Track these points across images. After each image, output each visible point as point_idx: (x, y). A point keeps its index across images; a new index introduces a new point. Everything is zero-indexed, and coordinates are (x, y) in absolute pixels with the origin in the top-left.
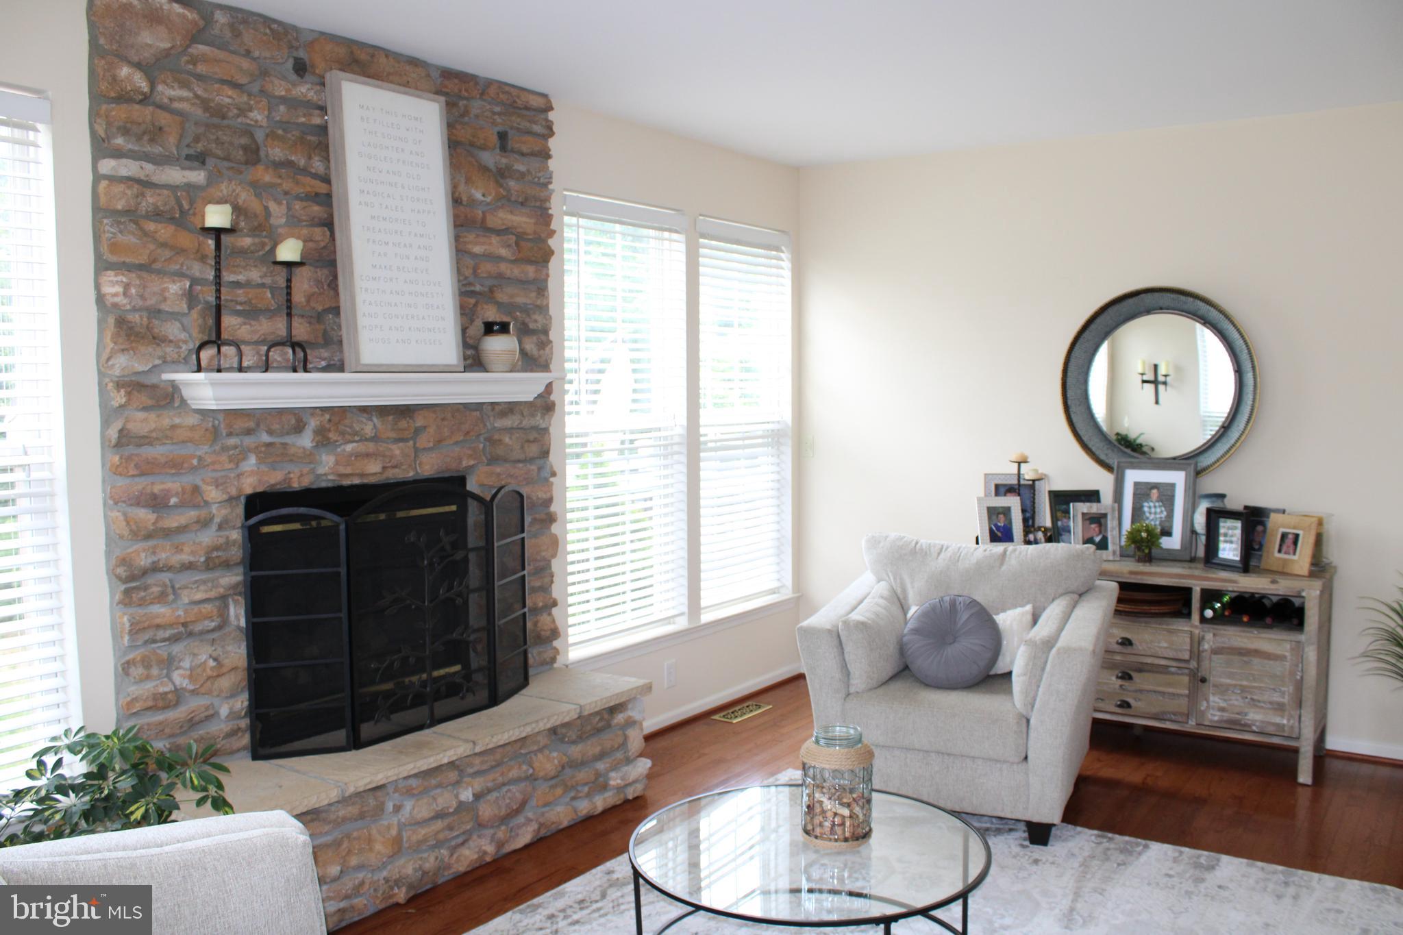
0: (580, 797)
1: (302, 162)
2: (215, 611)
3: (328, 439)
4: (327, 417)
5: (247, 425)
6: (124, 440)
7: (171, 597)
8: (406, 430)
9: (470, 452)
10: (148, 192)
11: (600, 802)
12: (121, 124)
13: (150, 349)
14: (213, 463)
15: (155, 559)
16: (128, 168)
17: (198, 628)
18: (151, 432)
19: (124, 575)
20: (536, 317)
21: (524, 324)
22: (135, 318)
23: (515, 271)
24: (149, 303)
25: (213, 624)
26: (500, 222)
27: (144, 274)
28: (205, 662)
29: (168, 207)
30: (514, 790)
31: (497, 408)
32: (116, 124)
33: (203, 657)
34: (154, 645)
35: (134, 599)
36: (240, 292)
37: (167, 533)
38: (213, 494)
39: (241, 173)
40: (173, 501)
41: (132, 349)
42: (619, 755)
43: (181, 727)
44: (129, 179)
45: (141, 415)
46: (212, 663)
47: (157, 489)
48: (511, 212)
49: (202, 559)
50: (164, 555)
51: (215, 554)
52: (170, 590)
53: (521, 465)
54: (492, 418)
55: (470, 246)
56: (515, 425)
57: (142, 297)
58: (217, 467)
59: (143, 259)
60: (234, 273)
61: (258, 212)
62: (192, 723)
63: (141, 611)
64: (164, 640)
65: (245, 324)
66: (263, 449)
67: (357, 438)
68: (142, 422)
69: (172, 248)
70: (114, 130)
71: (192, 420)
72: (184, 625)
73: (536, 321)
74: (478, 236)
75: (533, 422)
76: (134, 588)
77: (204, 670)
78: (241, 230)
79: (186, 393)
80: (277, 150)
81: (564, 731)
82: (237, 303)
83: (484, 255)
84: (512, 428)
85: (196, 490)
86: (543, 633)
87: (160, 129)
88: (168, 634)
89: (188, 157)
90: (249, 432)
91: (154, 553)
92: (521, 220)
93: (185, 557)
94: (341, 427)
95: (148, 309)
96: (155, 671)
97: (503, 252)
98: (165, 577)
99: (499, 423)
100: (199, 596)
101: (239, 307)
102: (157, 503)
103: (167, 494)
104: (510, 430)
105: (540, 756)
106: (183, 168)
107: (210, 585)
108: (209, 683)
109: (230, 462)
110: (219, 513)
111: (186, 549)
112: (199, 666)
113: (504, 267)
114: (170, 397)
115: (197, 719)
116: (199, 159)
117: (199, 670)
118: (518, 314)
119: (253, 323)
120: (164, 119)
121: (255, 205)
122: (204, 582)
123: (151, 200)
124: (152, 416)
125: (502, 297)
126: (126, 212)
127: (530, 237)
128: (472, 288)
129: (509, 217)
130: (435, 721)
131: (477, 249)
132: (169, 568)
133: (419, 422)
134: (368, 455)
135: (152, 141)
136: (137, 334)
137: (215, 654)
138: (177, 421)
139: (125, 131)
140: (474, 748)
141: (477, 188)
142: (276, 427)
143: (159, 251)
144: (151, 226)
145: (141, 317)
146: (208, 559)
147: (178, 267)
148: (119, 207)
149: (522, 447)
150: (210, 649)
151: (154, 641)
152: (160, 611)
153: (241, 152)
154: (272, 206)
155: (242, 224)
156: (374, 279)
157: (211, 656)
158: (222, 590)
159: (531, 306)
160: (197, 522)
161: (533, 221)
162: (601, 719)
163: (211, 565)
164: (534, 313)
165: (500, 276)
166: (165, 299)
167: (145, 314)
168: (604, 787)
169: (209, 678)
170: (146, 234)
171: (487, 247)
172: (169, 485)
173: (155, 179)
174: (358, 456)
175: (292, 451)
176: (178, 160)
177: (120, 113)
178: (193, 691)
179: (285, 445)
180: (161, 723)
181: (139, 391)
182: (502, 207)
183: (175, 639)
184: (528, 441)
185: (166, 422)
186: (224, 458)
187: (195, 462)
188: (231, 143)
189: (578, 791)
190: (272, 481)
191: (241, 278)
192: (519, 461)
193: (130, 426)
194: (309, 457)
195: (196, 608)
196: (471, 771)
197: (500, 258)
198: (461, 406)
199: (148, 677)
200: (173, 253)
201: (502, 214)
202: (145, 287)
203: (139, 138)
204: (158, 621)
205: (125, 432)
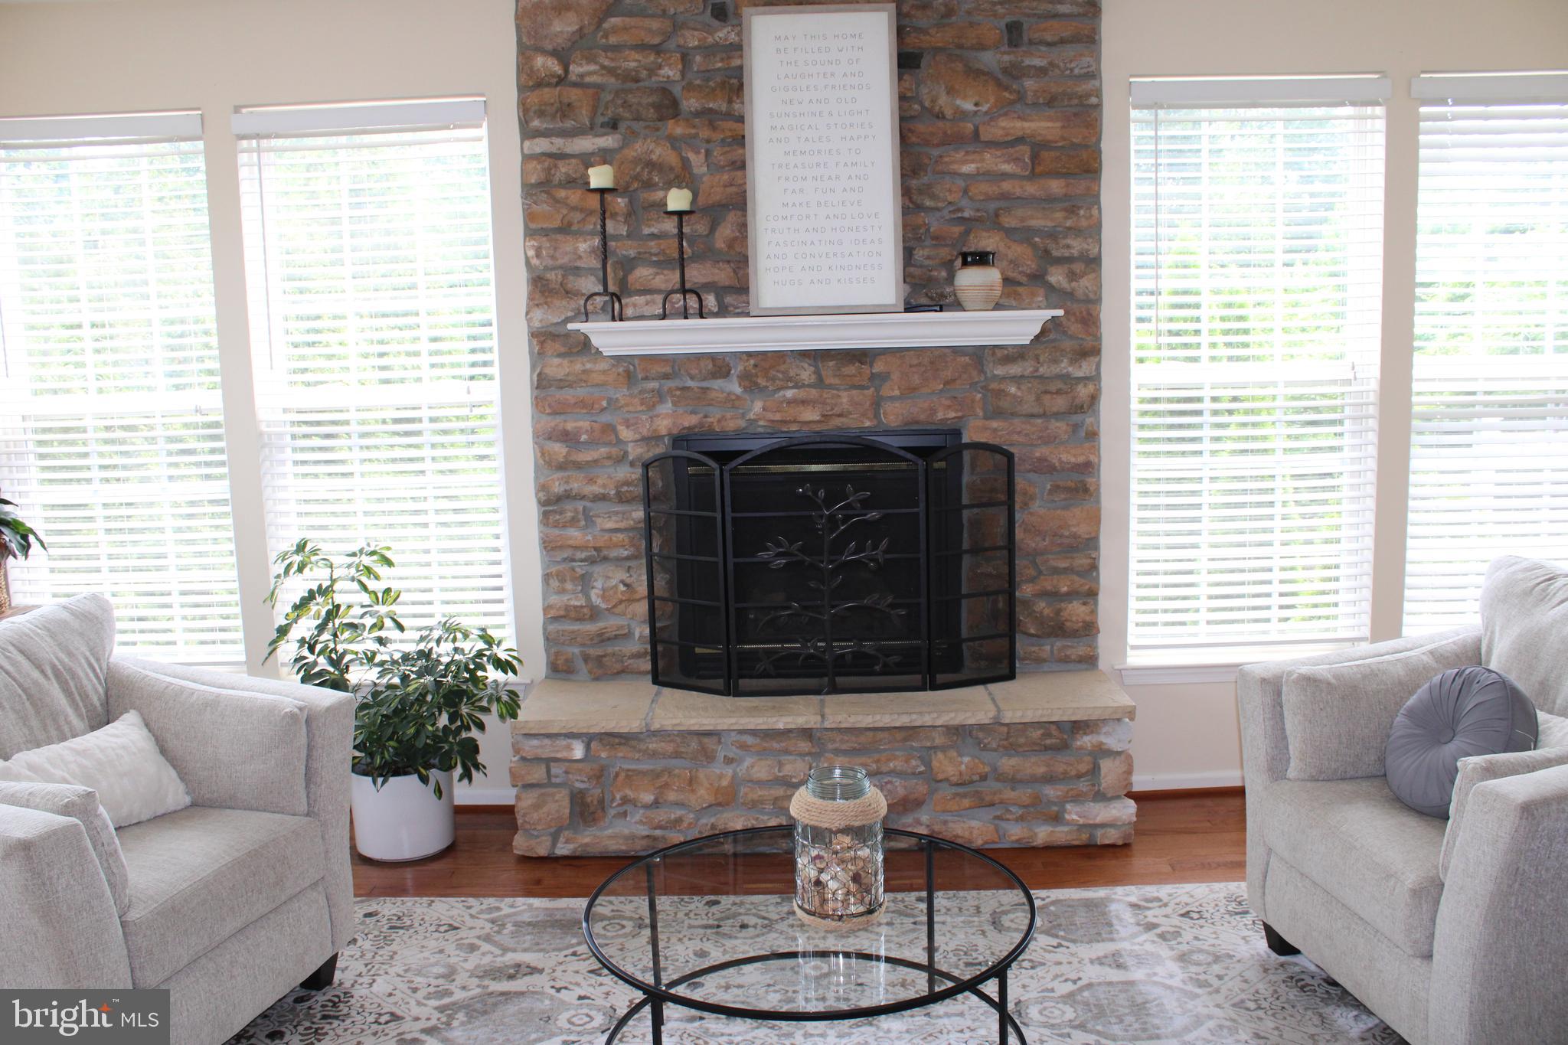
0: (1008, 820)
1: (724, 107)
2: (627, 540)
3: (756, 384)
4: (752, 362)
5: (663, 370)
6: (544, 383)
7: (583, 523)
8: (855, 376)
9: (948, 403)
10: (560, 163)
11: (1043, 834)
12: (537, 108)
13: (564, 303)
14: (627, 405)
15: (568, 488)
16: (542, 145)
17: (614, 554)
18: (568, 375)
19: (544, 498)
20: (1069, 241)
21: (1047, 252)
22: (551, 276)
23: (1031, 189)
24: (560, 262)
25: (626, 553)
26: (1000, 132)
27: (559, 237)
28: (616, 586)
29: (578, 175)
30: (897, 784)
31: (999, 353)
32: (533, 109)
33: (614, 582)
34: (574, 564)
35: (551, 521)
36: (652, 244)
37: (578, 466)
38: (625, 434)
39: (657, 130)
40: (584, 437)
41: (546, 303)
42: (1083, 786)
43: (592, 639)
44: (544, 154)
45: (557, 361)
46: (622, 588)
47: (570, 426)
48: (1021, 118)
49: (613, 492)
50: (576, 485)
51: (625, 488)
52: (581, 516)
53: (1039, 421)
54: (991, 365)
55: (955, 167)
56: (1027, 373)
57: (553, 257)
58: (631, 408)
59: (556, 224)
60: (649, 227)
61: (674, 165)
62: (602, 638)
63: (557, 532)
64: (582, 561)
65: (657, 274)
66: (678, 393)
67: (790, 384)
68: (558, 367)
69: (582, 210)
70: (531, 114)
71: (603, 366)
72: (597, 549)
73: (1068, 247)
74: (967, 153)
75: (1055, 370)
76: (551, 511)
77: (616, 593)
78: (656, 184)
79: (595, 341)
80: (693, 100)
81: (981, 735)
82: (651, 254)
83: (978, 174)
84: (1022, 376)
85: (610, 428)
86: (1068, 624)
87: (569, 105)
88: (583, 555)
89: (603, 125)
90: (666, 376)
91: (567, 482)
92: (1043, 126)
93: (596, 489)
94: (772, 373)
95: (561, 267)
96: (569, 586)
97: (1007, 168)
98: (580, 505)
99: (1000, 371)
100: (610, 525)
101: (655, 259)
102: (567, 437)
103: (578, 432)
104: (1018, 379)
105: (940, 755)
106: (597, 136)
107: (620, 516)
108: (623, 606)
109: (642, 404)
110: (635, 451)
111: (600, 482)
112: (612, 588)
113: (1006, 186)
114: (584, 346)
115: (607, 635)
116: (613, 125)
117: (611, 592)
118: (1037, 239)
119: (665, 272)
120: (574, 95)
121: (672, 158)
122: (617, 513)
123: (563, 170)
124: (565, 362)
125: (1009, 221)
126: (540, 184)
127: (1060, 144)
128: (960, 215)
129: (1019, 124)
130: (835, 690)
131: (968, 168)
132: (583, 498)
133: (879, 367)
134: (804, 402)
135: (564, 116)
136: (551, 291)
137: (628, 581)
138: (588, 366)
139: (541, 114)
140: (823, 722)
141: (965, 98)
142: (694, 372)
143: (572, 214)
144: (562, 194)
145: (556, 275)
146: (618, 493)
147: (592, 227)
148: (533, 181)
149: (1038, 399)
150: (624, 576)
151: (573, 560)
152: (575, 535)
153: (652, 110)
154: (691, 156)
155: (656, 179)
156: (785, 218)
157: (622, 582)
158: (632, 522)
159: (1060, 229)
160: (609, 458)
161: (1058, 124)
162: (1048, 735)
163: (621, 498)
164: (1065, 237)
165: (1005, 196)
166: (580, 257)
167: (560, 272)
168: (1057, 819)
169: (621, 602)
170: (557, 201)
171: (979, 165)
172: (581, 424)
173: (568, 150)
174: (791, 402)
175: (713, 395)
176: (592, 128)
177: (534, 98)
178: (607, 609)
179: (705, 390)
180: (573, 632)
181: (553, 340)
182: (1006, 114)
183: (592, 561)
184: (1046, 392)
185: (578, 367)
186: (636, 401)
187: (604, 404)
188: (639, 104)
189: (1008, 811)
190: (686, 424)
191: (654, 230)
192: (1032, 416)
193: (548, 371)
194: (732, 401)
195: (607, 536)
196: (830, 746)
197: (1004, 176)
198: (947, 350)
199: (563, 591)
200: (583, 216)
201: (1003, 123)
202: (555, 249)
203: (553, 117)
204: (571, 542)
205: (543, 376)
